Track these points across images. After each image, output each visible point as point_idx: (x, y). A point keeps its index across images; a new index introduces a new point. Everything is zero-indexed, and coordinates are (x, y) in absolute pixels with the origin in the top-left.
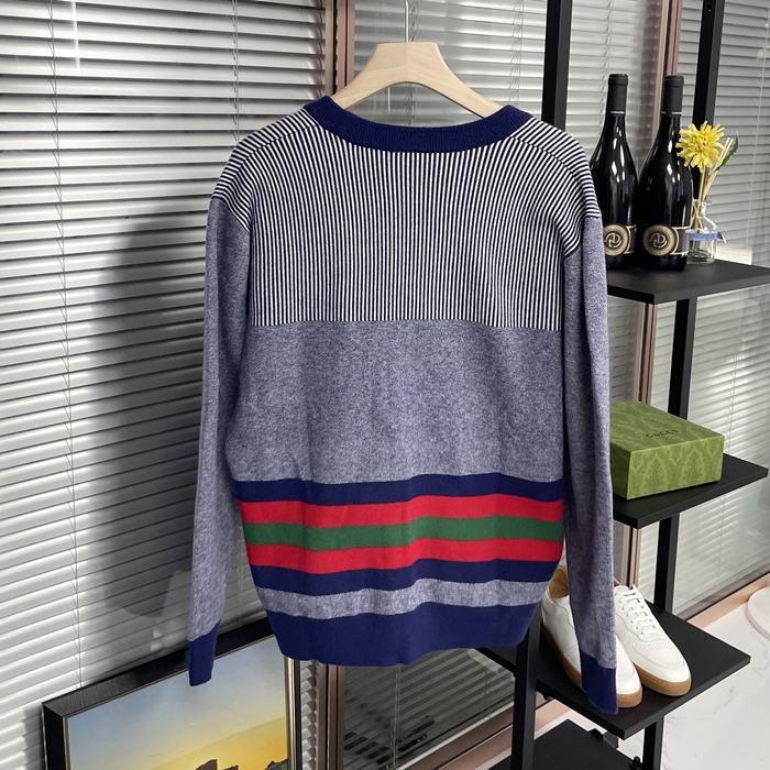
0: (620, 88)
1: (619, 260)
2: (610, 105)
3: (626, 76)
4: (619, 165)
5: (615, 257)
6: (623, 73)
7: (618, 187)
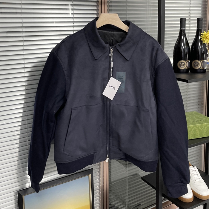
1: (185, 70)
4: (184, 44)
7: (184, 50)
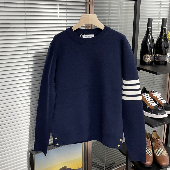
0: (150, 22)
4: (150, 40)
6: (151, 18)
7: (149, 45)
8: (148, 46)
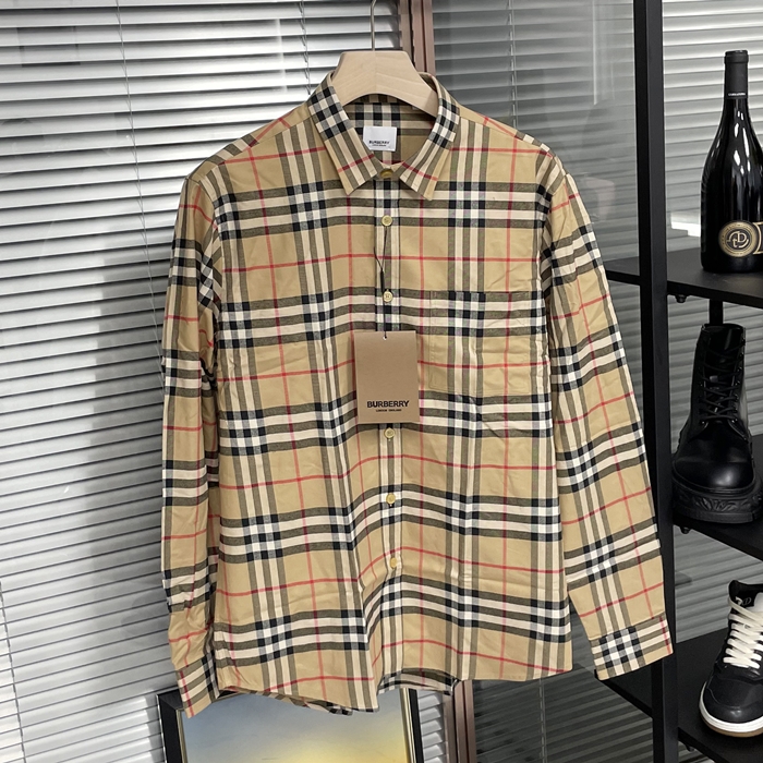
0: (738, 67)
1: (750, 261)
2: (728, 88)
3: (746, 52)
4: (742, 155)
5: (745, 258)
6: (741, 49)
8: (736, 185)
